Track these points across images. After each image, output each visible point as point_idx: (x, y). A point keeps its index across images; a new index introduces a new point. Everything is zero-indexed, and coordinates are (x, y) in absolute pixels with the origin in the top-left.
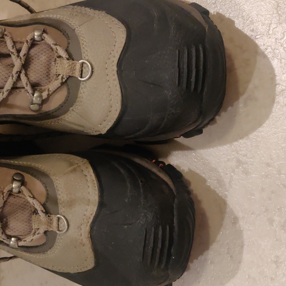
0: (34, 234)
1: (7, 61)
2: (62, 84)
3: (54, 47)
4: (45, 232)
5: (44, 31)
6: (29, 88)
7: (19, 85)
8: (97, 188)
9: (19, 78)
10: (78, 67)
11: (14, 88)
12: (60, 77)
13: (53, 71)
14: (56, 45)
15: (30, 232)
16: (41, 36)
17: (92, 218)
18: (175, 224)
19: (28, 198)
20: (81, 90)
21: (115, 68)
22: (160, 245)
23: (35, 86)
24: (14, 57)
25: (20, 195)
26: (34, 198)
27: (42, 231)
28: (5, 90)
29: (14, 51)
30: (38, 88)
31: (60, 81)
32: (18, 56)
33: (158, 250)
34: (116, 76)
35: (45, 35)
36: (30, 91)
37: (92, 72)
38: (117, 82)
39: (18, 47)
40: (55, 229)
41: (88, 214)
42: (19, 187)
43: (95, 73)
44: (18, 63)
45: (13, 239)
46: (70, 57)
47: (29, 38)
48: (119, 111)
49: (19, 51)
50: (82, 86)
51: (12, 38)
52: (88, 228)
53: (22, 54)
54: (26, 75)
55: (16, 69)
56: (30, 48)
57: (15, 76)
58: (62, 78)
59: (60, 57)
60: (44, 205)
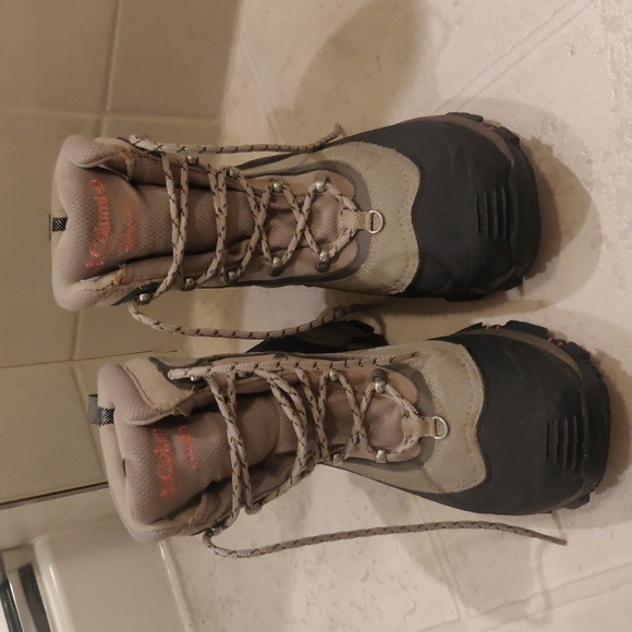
0: (406, 442)
1: (288, 218)
2: (351, 239)
3: (339, 198)
4: (420, 439)
5: (328, 180)
6: (314, 246)
7: (304, 244)
8: (480, 379)
9: (303, 236)
10: (368, 218)
11: (300, 247)
12: (348, 231)
13: (340, 225)
14: (341, 195)
15: (401, 441)
16: (324, 186)
17: (478, 416)
18: (584, 415)
19: (396, 398)
20: (372, 245)
21: (410, 217)
22: (566, 441)
23: (321, 243)
24: (296, 213)
25: (384, 396)
26: (403, 397)
27: (415, 438)
28: (289, 251)
29: (295, 206)
30: (324, 246)
31: (348, 236)
32: (301, 212)
33: (565, 448)
34: (411, 226)
35: (328, 184)
36: (316, 250)
37: (384, 223)
38: (412, 233)
39: (299, 201)
40: (431, 434)
41: (472, 411)
42: (383, 386)
43: (387, 224)
44: (301, 220)
45: (380, 452)
46: (358, 208)
47: (311, 190)
48: (417, 265)
49: (301, 206)
50: (373, 239)
51: (291, 191)
52: (474, 430)
53: (305, 209)
54: (311, 232)
55: (299, 227)
56: (313, 202)
57: (299, 235)
58: (351, 233)
59: (346, 208)
60: (415, 405)
